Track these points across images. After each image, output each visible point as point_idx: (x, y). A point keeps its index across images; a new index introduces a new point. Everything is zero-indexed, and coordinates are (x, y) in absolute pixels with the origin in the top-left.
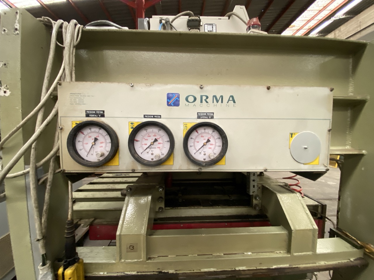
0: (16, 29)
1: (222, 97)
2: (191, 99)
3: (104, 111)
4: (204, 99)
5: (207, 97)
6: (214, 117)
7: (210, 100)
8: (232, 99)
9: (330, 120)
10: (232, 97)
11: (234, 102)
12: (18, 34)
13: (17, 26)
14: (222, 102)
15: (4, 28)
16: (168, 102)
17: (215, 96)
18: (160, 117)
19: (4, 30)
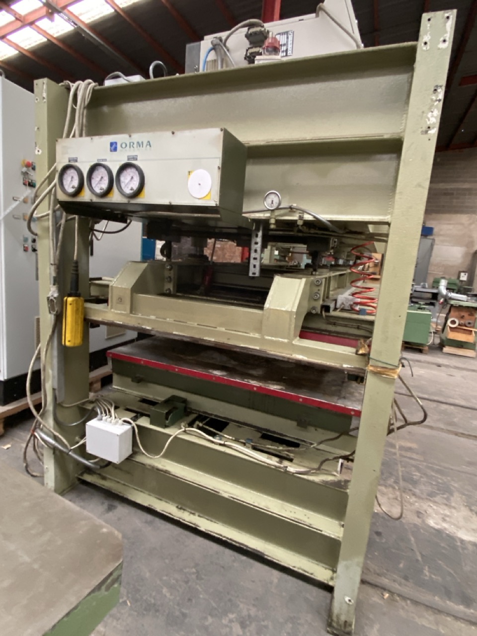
0: (44, 98)
1: (142, 142)
2: (124, 146)
3: (77, 158)
4: (131, 145)
5: (133, 144)
6: (138, 159)
7: (135, 146)
8: (149, 143)
9: (220, 158)
10: (149, 142)
11: (150, 146)
12: (45, 102)
13: (45, 95)
14: (143, 147)
15: (37, 98)
16: (110, 149)
17: (138, 143)
18: (105, 160)
19: (37, 99)
